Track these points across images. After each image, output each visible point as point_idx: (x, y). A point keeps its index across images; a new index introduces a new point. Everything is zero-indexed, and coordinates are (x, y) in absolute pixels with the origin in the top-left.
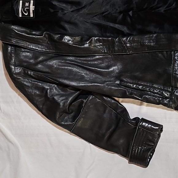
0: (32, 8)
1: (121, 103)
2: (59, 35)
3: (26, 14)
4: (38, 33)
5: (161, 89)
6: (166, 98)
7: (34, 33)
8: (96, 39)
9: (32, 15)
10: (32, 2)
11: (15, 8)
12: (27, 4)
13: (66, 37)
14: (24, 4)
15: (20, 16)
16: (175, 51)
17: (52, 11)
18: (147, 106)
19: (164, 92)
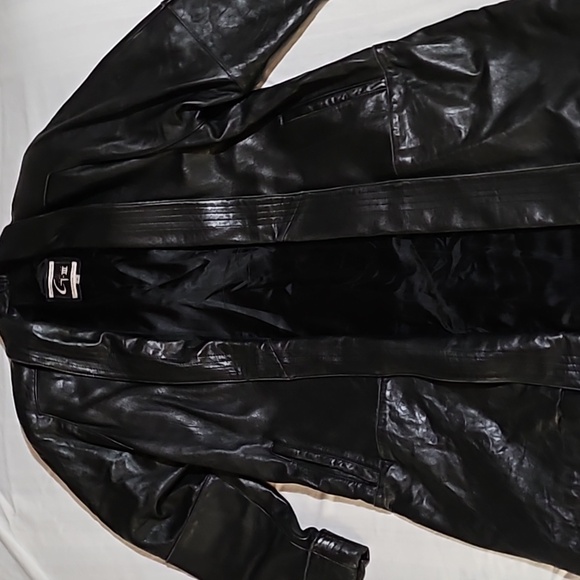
0: (75, 279)
1: (281, 493)
2: (135, 340)
3: (64, 292)
4: (88, 335)
5: (360, 463)
6: (372, 484)
7: (80, 334)
8: (219, 345)
9: (75, 295)
10: (74, 264)
11: (40, 279)
12: (64, 270)
13: (151, 343)
14: (57, 270)
15: (51, 295)
16: (383, 378)
17: (117, 285)
18: (335, 500)
19: (365, 470)
